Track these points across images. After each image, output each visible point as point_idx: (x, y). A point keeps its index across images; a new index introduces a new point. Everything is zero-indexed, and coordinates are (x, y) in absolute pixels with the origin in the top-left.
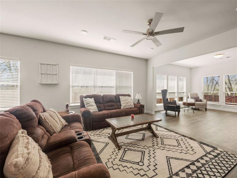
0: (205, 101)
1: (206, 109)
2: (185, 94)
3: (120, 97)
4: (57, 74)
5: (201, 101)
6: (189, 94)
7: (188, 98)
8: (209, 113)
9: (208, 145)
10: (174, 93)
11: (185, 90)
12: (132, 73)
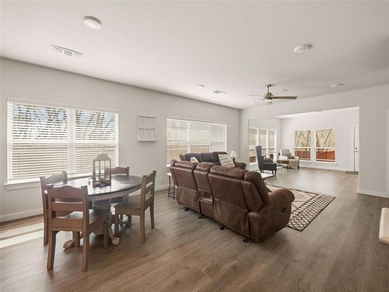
0: (297, 158)
1: (298, 167)
2: (275, 151)
3: (219, 155)
4: (154, 129)
5: (293, 158)
6: (280, 150)
7: (279, 155)
8: (301, 172)
9: (312, 193)
10: (266, 149)
11: (275, 146)
12: (226, 126)
